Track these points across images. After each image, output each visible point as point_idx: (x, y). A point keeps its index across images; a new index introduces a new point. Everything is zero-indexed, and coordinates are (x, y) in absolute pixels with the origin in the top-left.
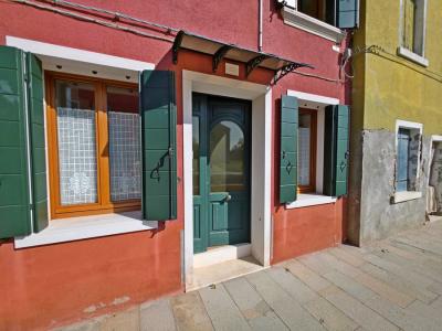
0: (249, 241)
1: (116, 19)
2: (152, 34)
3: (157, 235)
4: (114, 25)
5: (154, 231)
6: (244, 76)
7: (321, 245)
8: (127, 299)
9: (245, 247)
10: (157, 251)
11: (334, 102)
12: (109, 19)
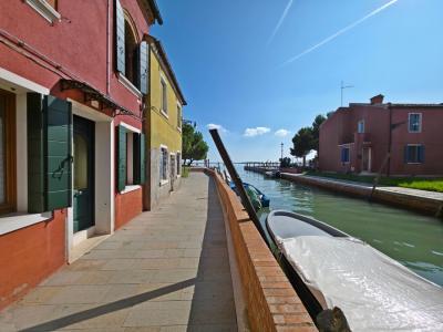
0: (93, 224)
1: (20, 45)
2: (47, 66)
3: (49, 224)
4: (20, 50)
5: (46, 222)
6: (101, 109)
7: (134, 215)
8: (25, 285)
9: (92, 229)
10: (49, 238)
11: (139, 131)
12: (15, 43)
